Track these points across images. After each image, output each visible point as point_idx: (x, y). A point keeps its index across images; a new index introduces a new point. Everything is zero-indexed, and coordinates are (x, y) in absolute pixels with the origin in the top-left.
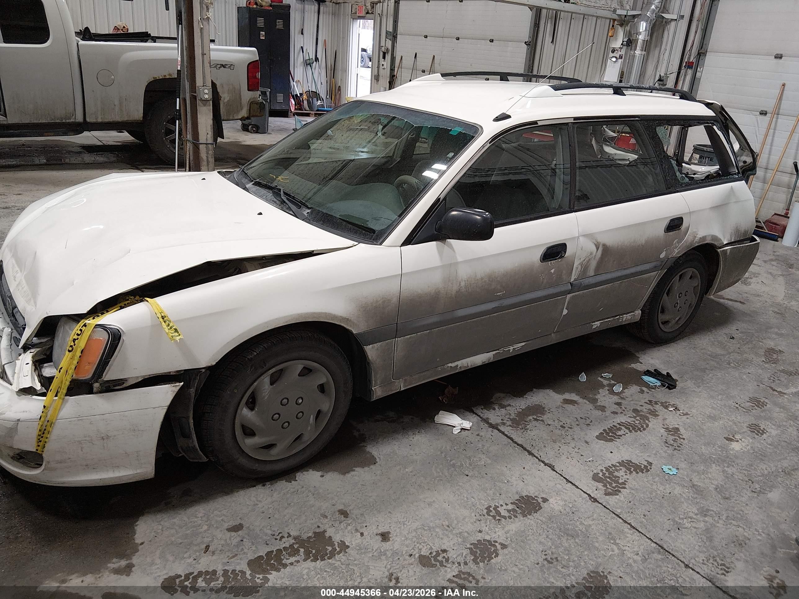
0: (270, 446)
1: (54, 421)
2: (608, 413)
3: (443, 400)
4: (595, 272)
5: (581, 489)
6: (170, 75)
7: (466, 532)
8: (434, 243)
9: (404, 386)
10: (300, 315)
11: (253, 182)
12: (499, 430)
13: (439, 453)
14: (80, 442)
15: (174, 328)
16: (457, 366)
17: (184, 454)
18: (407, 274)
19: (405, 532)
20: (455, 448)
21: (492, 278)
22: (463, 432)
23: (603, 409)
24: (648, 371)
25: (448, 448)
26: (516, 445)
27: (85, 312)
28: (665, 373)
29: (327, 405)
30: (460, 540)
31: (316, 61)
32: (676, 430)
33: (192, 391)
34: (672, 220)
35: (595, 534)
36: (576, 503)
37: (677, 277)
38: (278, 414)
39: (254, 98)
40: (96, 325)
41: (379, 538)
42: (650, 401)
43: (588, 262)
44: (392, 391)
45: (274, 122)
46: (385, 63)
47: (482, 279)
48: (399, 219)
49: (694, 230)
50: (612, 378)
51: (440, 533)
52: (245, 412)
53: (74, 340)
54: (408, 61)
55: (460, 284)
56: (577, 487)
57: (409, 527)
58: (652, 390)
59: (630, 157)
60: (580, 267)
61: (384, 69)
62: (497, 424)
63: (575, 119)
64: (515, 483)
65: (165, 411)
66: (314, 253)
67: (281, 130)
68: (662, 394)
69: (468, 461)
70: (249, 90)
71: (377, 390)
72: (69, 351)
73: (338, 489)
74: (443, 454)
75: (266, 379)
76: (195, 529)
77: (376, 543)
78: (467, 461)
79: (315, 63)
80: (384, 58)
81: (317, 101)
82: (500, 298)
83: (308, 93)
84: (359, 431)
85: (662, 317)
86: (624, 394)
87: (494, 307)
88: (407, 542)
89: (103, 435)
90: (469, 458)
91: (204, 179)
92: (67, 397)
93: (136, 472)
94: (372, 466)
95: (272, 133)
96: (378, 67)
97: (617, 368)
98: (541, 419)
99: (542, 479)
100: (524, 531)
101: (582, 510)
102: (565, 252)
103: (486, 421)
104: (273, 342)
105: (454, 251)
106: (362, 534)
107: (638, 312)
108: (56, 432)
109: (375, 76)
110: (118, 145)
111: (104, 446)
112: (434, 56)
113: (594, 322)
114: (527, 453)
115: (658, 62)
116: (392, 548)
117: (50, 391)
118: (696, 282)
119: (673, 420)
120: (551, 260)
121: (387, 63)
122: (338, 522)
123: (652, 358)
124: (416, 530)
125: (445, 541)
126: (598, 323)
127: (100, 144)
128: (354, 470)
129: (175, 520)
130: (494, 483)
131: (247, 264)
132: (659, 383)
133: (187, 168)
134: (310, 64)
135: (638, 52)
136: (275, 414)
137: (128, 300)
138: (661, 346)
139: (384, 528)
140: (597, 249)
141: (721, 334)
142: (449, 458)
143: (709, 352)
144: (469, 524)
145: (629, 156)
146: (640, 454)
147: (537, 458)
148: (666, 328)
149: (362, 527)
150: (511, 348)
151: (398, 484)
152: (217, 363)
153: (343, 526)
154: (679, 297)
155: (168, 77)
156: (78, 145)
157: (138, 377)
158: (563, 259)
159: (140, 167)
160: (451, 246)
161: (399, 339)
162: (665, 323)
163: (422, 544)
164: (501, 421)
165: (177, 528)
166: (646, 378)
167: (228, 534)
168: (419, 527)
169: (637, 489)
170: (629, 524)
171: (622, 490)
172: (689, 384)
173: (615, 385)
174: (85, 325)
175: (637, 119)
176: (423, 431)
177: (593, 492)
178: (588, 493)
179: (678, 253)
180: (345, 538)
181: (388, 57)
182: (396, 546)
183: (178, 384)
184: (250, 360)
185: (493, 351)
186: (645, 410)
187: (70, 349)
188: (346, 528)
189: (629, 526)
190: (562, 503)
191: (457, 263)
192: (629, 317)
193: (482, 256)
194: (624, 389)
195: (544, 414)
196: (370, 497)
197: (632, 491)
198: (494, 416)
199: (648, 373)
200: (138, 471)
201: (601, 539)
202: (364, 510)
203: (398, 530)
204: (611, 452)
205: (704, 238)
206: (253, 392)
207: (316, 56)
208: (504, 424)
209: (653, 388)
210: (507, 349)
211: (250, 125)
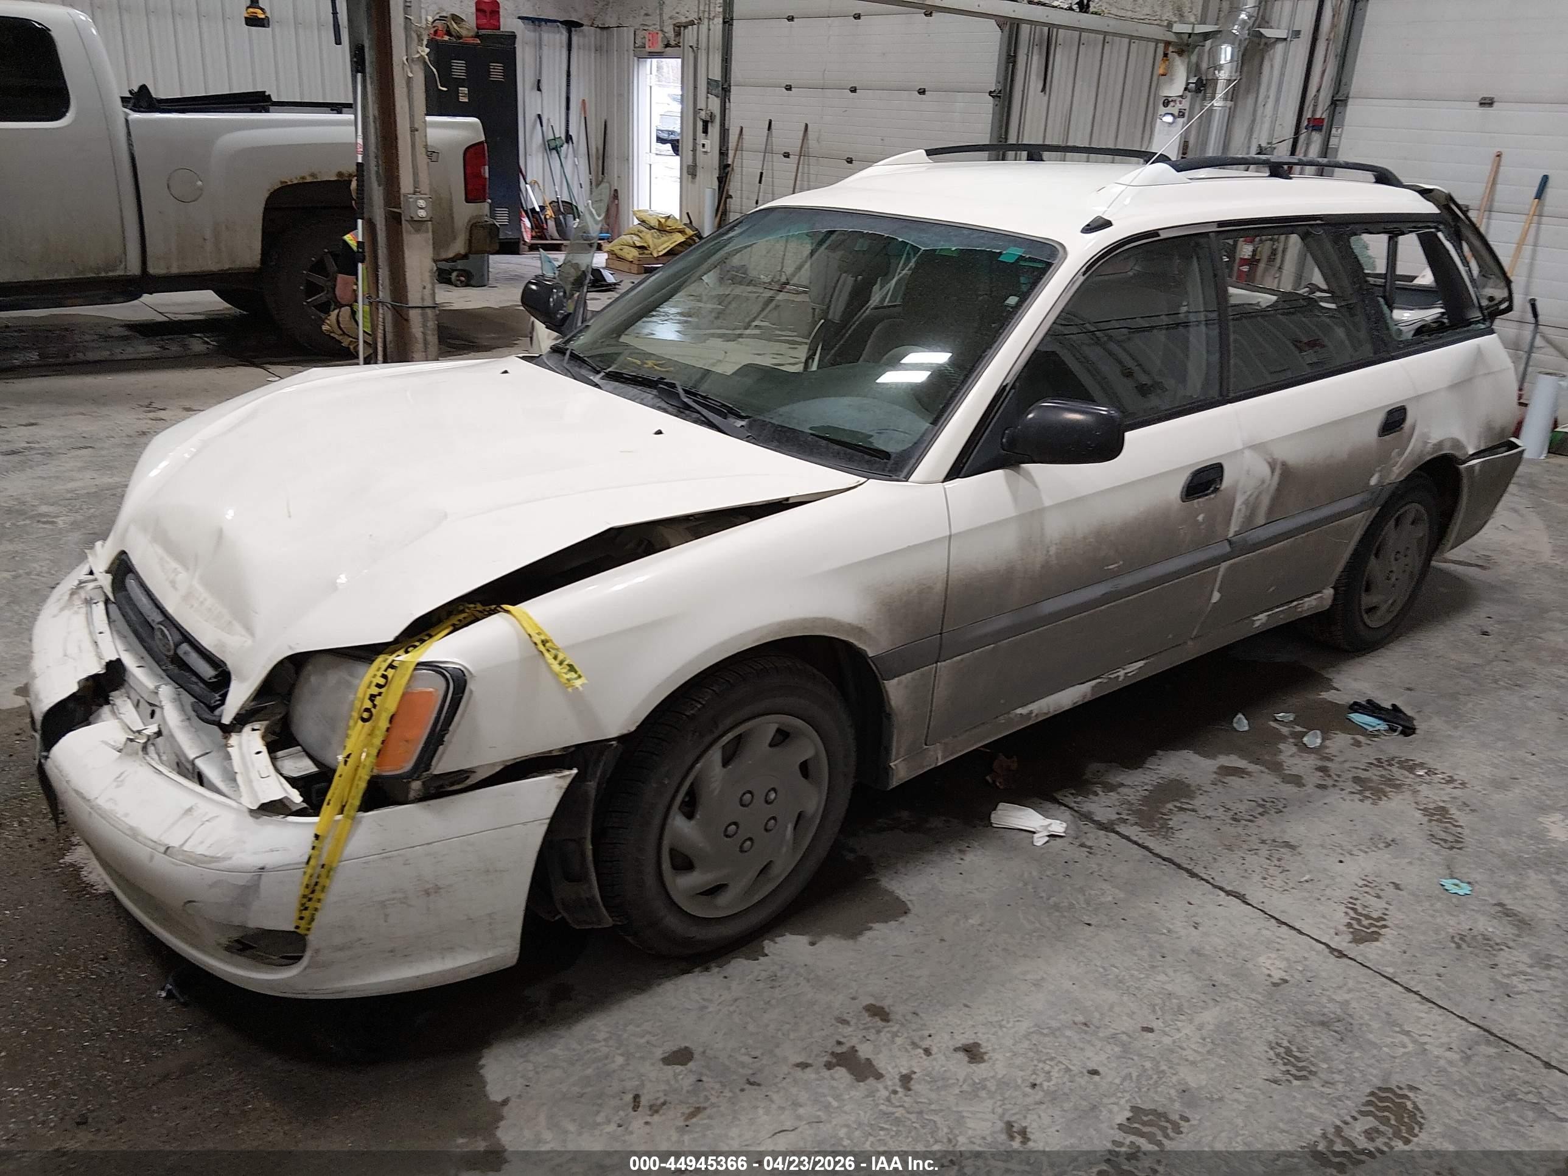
0: (714, 891)
1: (334, 865)
2: (1310, 788)
3: (994, 782)
4: (1267, 519)
5: (1308, 936)
6: (313, 175)
7: (1124, 1033)
8: (999, 473)
9: (944, 758)
10: (783, 625)
11: (602, 374)
12: (1117, 833)
13: (1020, 885)
14: (383, 904)
15: (566, 663)
16: (1031, 712)
17: (565, 915)
18: (956, 535)
19: (1009, 1042)
20: (1048, 873)
21: (1101, 536)
22: (1052, 843)
23: (1297, 780)
24: (1355, 703)
25: (1035, 874)
26: (1159, 860)
27: (390, 639)
28: (1387, 705)
29: (813, 801)
30: (1117, 1049)
31: (567, 142)
32: (1443, 811)
33: (592, 786)
34: (1391, 413)
35: (1361, 1018)
36: (1307, 963)
37: (1392, 522)
38: (735, 823)
39: (477, 216)
40: (419, 664)
41: (962, 1056)
42: (1379, 760)
43: (1257, 497)
44: (924, 767)
45: (499, 263)
46: (707, 142)
47: (1085, 538)
48: (933, 429)
49: (1426, 430)
50: (1295, 722)
51: (1075, 1038)
52: (679, 823)
53: (372, 698)
54: (755, 137)
55: (1048, 551)
56: (1300, 932)
57: (1013, 1030)
58: (1376, 739)
59: (1260, 300)
60: (1244, 510)
61: (706, 152)
62: (1112, 823)
63: (1221, 224)
64: (1183, 932)
65: (544, 828)
66: (791, 501)
67: (513, 279)
68: (1394, 745)
69: (1081, 898)
70: (467, 201)
71: (900, 766)
72: (364, 720)
73: (852, 967)
74: (1030, 887)
75: (715, 755)
76: (600, 1065)
77: (960, 1066)
78: (1079, 896)
79: (565, 145)
80: (705, 131)
81: (575, 219)
82: (1115, 574)
83: (556, 204)
84: (852, 850)
85: (1367, 600)
86: (1327, 751)
87: (1103, 592)
88: (1018, 1061)
89: (427, 886)
90: (1081, 890)
91: (506, 372)
92: (361, 814)
93: (485, 957)
94: (901, 919)
95: (498, 285)
96: (694, 150)
97: (1296, 700)
98: (1190, 807)
99: (1230, 921)
100: (1230, 1023)
101: (1324, 974)
102: (1221, 480)
103: (1088, 817)
104: (729, 681)
105: (1036, 486)
106: (927, 1052)
107: (1329, 592)
108: (337, 889)
109: (688, 167)
110: (198, 320)
111: (428, 909)
112: (807, 125)
113: (1256, 615)
114: (1186, 875)
115: (1253, 121)
116: (992, 1074)
117: (328, 804)
118: (1421, 531)
119: (1434, 794)
120: (1199, 497)
121: (711, 142)
122: (873, 1031)
123: (1355, 680)
124: (1027, 1036)
125: (1089, 1053)
126: (1263, 617)
127: (161, 318)
128: (870, 929)
129: (555, 1051)
130: (1145, 936)
131: (666, 532)
132: (1383, 726)
133: (380, 357)
134: (556, 149)
135: (1218, 103)
136: (730, 825)
137: (463, 611)
138: (1364, 655)
139: (966, 1036)
140: (1273, 472)
141: (1463, 626)
142: (1043, 894)
143: (1452, 663)
144: (1125, 1018)
145: (1260, 297)
146: (1393, 861)
147: (1208, 882)
148: (1373, 622)
149: (922, 1038)
150: (1122, 673)
151: (963, 949)
152: (638, 727)
153: (885, 1037)
154: (1396, 560)
155: (309, 179)
156: (118, 322)
157: (494, 765)
158: (1218, 494)
159: (256, 361)
160: (1029, 477)
161: (943, 663)
162: (1371, 610)
163: (1048, 1062)
164: (1118, 816)
165: (564, 1064)
166: (1358, 718)
167: (670, 1070)
168: (1031, 1030)
169: (1408, 926)
170: (1416, 993)
171: (1383, 931)
172: (1437, 723)
173: (1304, 734)
174: (391, 666)
175: (1319, 222)
176: (976, 844)
177: (1332, 939)
178: (1323, 941)
179: (1400, 474)
180: (898, 1061)
181: (714, 130)
182: (1001, 1070)
183: (567, 773)
184: (692, 718)
185: (1090, 681)
186: (1374, 778)
187: (366, 715)
188: (893, 1042)
189: (1418, 998)
190: (1283, 965)
191: (1042, 510)
192: (1314, 603)
193: (1083, 494)
194: (1324, 740)
195: (1192, 798)
196: (918, 978)
197: (1402, 932)
198: (1102, 806)
199: (1356, 707)
200: (490, 954)
201: (1375, 1025)
202: (916, 1004)
203: (993, 1038)
204: (1341, 862)
205: (1440, 444)
206: (692, 784)
207: (567, 131)
208: (1125, 821)
209: (1375, 736)
210: (1116, 675)
211: (454, 270)
